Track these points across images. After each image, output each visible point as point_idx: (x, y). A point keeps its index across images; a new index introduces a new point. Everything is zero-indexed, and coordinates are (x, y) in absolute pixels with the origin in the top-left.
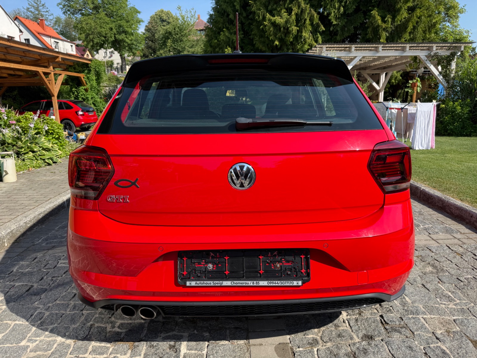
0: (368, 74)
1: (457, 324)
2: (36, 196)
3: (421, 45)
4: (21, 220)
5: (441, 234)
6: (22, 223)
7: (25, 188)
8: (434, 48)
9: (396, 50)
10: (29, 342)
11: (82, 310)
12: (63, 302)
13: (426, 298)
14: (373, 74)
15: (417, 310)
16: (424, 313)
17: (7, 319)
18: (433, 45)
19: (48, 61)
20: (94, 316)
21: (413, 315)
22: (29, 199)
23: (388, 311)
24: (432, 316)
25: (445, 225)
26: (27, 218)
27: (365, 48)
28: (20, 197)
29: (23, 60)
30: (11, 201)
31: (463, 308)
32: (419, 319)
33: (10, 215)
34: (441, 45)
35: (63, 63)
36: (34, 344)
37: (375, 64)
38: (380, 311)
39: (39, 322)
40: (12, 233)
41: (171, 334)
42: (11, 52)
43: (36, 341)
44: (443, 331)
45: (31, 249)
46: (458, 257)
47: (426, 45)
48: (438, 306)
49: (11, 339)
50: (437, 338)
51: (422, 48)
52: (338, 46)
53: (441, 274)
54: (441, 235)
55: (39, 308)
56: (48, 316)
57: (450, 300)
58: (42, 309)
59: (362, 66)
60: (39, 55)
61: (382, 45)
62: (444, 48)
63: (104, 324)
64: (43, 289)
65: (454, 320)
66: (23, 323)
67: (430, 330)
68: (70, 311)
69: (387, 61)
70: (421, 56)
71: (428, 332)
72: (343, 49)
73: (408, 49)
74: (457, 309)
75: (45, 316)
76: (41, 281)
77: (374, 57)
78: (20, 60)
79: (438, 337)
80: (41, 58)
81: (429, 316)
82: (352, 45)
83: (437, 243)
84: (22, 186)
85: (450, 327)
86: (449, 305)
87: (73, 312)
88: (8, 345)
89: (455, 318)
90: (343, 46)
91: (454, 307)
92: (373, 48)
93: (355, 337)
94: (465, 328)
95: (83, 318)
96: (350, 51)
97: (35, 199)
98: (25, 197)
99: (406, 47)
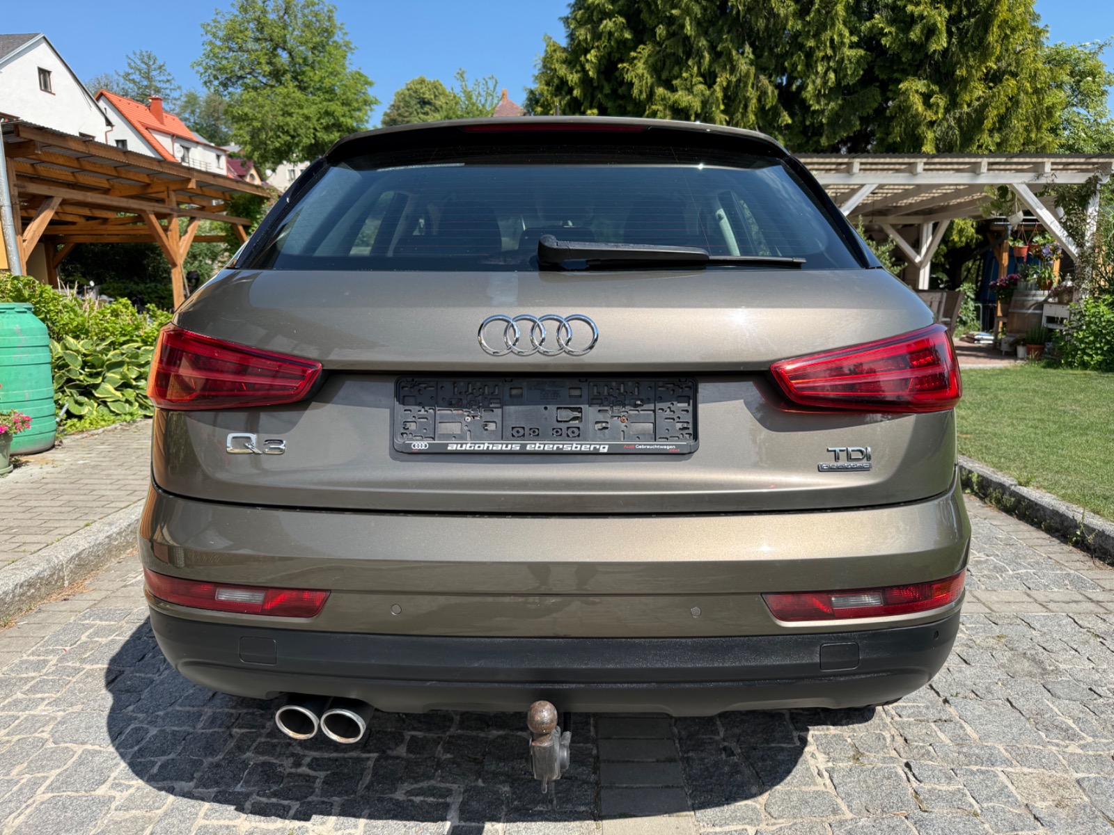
0: (894, 226)
1: (1084, 790)
2: (132, 482)
3: (1015, 160)
4: (99, 531)
5: (1056, 590)
6: (101, 537)
7: (108, 463)
8: (1048, 168)
9: (958, 170)
10: (114, 789)
11: (228, 728)
12: (187, 709)
13: (1014, 730)
14: (905, 226)
15: (991, 755)
16: (1007, 762)
17: (67, 740)
18: (1045, 160)
19: (168, 188)
20: (255, 741)
21: (982, 766)
22: (117, 487)
23: (923, 756)
24: (1026, 770)
25: (1068, 569)
26: (113, 527)
27: (886, 167)
28: (96, 481)
29: (112, 186)
30: (79, 489)
31: (1100, 755)
32: (996, 776)
33: (75, 519)
34: (1064, 160)
35: (200, 193)
36: (126, 794)
37: (911, 204)
38: (903, 755)
39: (136, 748)
40: (80, 559)
41: (424, 784)
42: (88, 167)
43: (130, 786)
44: (1051, 803)
45: (119, 593)
46: (1095, 642)
47: (1028, 160)
48: (1041, 748)
49: (75, 781)
50: (1036, 818)
51: (1020, 167)
52: (821, 160)
53: (1051, 678)
54: (1057, 593)
55: (135, 718)
56: (156, 736)
57: (1070, 735)
58: (142, 722)
59: (878, 207)
60: (148, 175)
61: (925, 160)
62: (1072, 167)
63: (276, 759)
64: (144, 678)
65: (1078, 781)
66: (102, 749)
67: (1019, 798)
68: (202, 728)
69: (936, 195)
70: (1015, 186)
71: (1016, 803)
72: (833, 167)
73: (984, 168)
74: (1087, 756)
75: (149, 735)
76: (141, 663)
77: (907, 187)
78: (106, 185)
79: (1038, 815)
80: (152, 181)
81: (1018, 769)
82: (854, 158)
83: (1044, 610)
84: (102, 459)
85: (1067, 795)
86: (1067, 747)
87: (211, 730)
88: (69, 793)
89: (1080, 775)
90: (834, 160)
91: (1079, 751)
92: (903, 167)
93: (844, 807)
94: (1104, 798)
95: (232, 744)
96: (848, 170)
97: (129, 487)
98: (108, 482)
99: (980, 163)
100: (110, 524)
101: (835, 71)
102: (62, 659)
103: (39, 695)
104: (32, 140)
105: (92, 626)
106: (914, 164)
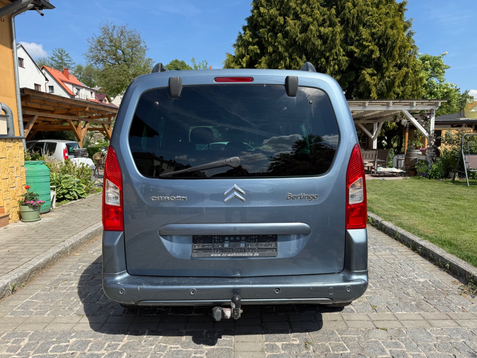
0: (362, 124)
1: (367, 299)
2: (82, 222)
3: (402, 101)
6: (78, 239)
7: (71, 217)
8: (415, 104)
9: (382, 105)
14: (367, 124)
18: (414, 101)
19: (78, 110)
22: (77, 224)
25: (390, 246)
27: (355, 104)
28: (70, 222)
29: (55, 110)
30: (65, 225)
31: (375, 292)
33: (68, 234)
34: (421, 101)
37: (368, 116)
40: (72, 246)
47: (407, 101)
51: (405, 104)
54: (383, 253)
60: (70, 105)
61: (369, 101)
62: (425, 103)
70: (404, 111)
73: (391, 104)
78: (53, 110)
80: (71, 108)
83: (377, 257)
92: (361, 104)
97: (82, 224)
98: (74, 222)
99: (389, 102)
100: (80, 235)
101: (338, 65)
102: (75, 273)
103: (72, 282)
104: (29, 95)
105: (81, 265)
106: (365, 103)
